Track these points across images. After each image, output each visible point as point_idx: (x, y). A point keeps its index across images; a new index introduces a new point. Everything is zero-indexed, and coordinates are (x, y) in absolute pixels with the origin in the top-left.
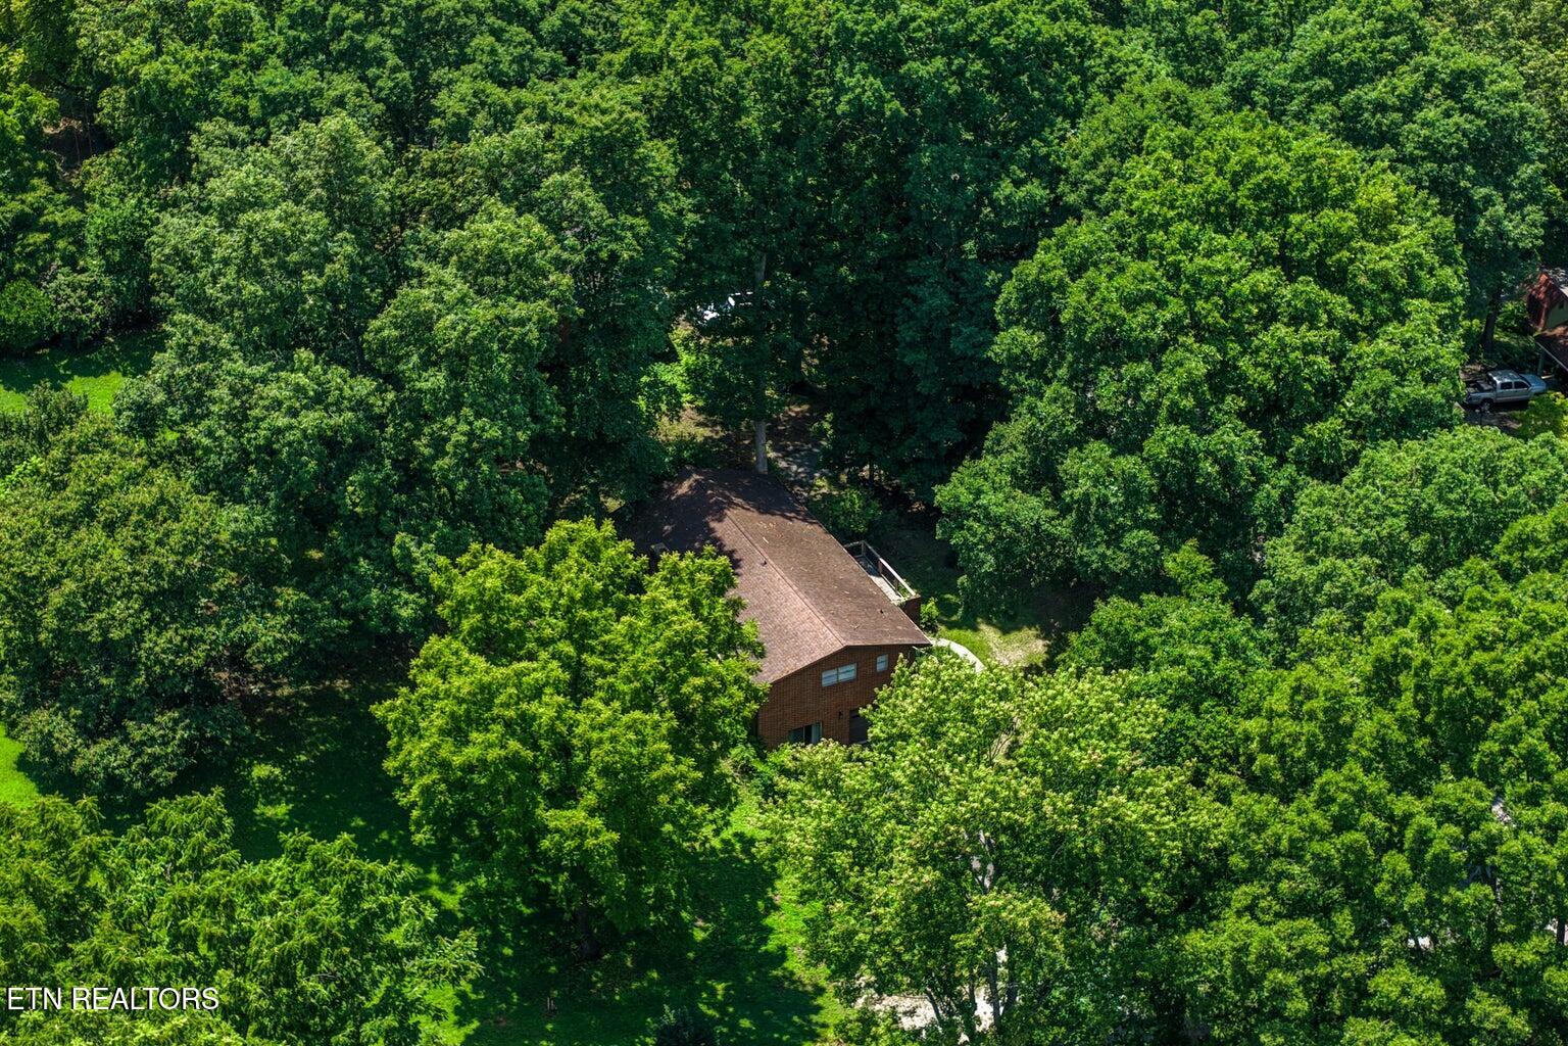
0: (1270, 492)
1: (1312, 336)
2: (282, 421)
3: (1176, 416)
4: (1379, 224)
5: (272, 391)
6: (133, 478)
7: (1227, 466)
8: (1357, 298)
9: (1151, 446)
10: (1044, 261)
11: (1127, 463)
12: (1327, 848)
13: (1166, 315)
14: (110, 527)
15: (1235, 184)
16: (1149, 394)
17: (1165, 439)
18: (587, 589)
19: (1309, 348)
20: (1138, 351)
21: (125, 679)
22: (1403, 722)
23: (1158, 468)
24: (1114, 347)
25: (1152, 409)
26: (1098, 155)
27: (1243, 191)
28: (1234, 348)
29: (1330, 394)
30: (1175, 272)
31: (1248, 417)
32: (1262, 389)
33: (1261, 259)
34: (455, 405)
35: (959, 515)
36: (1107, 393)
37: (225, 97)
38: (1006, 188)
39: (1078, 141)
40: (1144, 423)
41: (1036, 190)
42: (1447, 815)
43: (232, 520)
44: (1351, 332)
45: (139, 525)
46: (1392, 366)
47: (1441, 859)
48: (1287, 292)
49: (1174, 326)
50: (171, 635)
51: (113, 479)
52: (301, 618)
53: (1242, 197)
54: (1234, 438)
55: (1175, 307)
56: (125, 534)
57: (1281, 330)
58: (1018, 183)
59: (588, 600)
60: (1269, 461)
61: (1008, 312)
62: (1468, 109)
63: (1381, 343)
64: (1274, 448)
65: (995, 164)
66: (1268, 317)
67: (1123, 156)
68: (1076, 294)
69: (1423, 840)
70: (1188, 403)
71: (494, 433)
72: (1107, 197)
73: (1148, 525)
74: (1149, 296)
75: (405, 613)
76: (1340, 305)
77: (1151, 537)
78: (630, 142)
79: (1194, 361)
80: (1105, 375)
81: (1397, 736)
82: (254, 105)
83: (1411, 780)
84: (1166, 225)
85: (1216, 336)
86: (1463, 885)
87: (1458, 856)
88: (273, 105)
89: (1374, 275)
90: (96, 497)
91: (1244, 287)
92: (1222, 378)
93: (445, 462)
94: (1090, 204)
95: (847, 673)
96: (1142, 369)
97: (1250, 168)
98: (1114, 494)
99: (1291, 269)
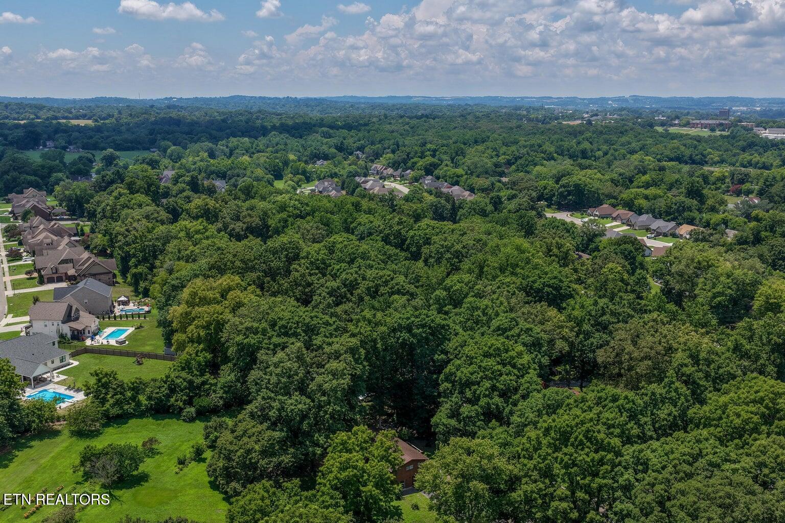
0: (507, 410)
1: (511, 378)
2: (293, 408)
3: (485, 396)
4: (520, 355)
5: (290, 401)
6: (254, 427)
7: (497, 405)
8: (519, 369)
9: (480, 403)
10: (450, 368)
11: (476, 407)
12: (542, 465)
13: (479, 376)
14: (249, 437)
15: (490, 348)
16: (478, 392)
17: (483, 401)
18: (364, 439)
19: (511, 380)
20: (473, 383)
21: (254, 472)
22: (553, 438)
23: (481, 407)
24: (468, 384)
25: (479, 395)
26: (457, 347)
27: (492, 349)
28: (495, 381)
29: (516, 390)
30: (480, 367)
31: (500, 396)
32: (502, 389)
33: (499, 363)
34: (329, 404)
35: (437, 425)
36: (469, 394)
37: (264, 345)
38: (436, 356)
39: (451, 345)
40: (478, 399)
41: (443, 356)
42: (566, 454)
43: (277, 434)
44: (518, 377)
45: (258, 435)
46: (529, 382)
47: (566, 463)
48: (504, 370)
49: (482, 378)
50: (266, 460)
51: (250, 427)
52: (294, 456)
53: (491, 351)
54: (497, 400)
55: (481, 374)
56: (254, 438)
57: (504, 376)
58: (439, 355)
59: (366, 442)
60: (505, 405)
61: (442, 381)
62: (530, 336)
63: (526, 378)
64: (507, 402)
65: (433, 352)
66: (501, 375)
67: (462, 347)
68: (459, 374)
69: (562, 460)
70: (487, 393)
71: (339, 408)
72: (460, 355)
73: (481, 420)
74: (475, 372)
75: (319, 452)
76: (516, 371)
77: (483, 423)
78: (357, 349)
79: (487, 384)
80: (467, 390)
81: (552, 441)
82: (272, 347)
83: (557, 449)
84: (476, 358)
85: (491, 379)
86: (572, 468)
87: (570, 462)
88: (276, 346)
89: (522, 365)
90: (246, 431)
91: (496, 368)
92: (493, 388)
93: (327, 416)
94: (456, 357)
95: (411, 467)
96: (476, 387)
97: (492, 345)
98: (473, 414)
99: (504, 365)
